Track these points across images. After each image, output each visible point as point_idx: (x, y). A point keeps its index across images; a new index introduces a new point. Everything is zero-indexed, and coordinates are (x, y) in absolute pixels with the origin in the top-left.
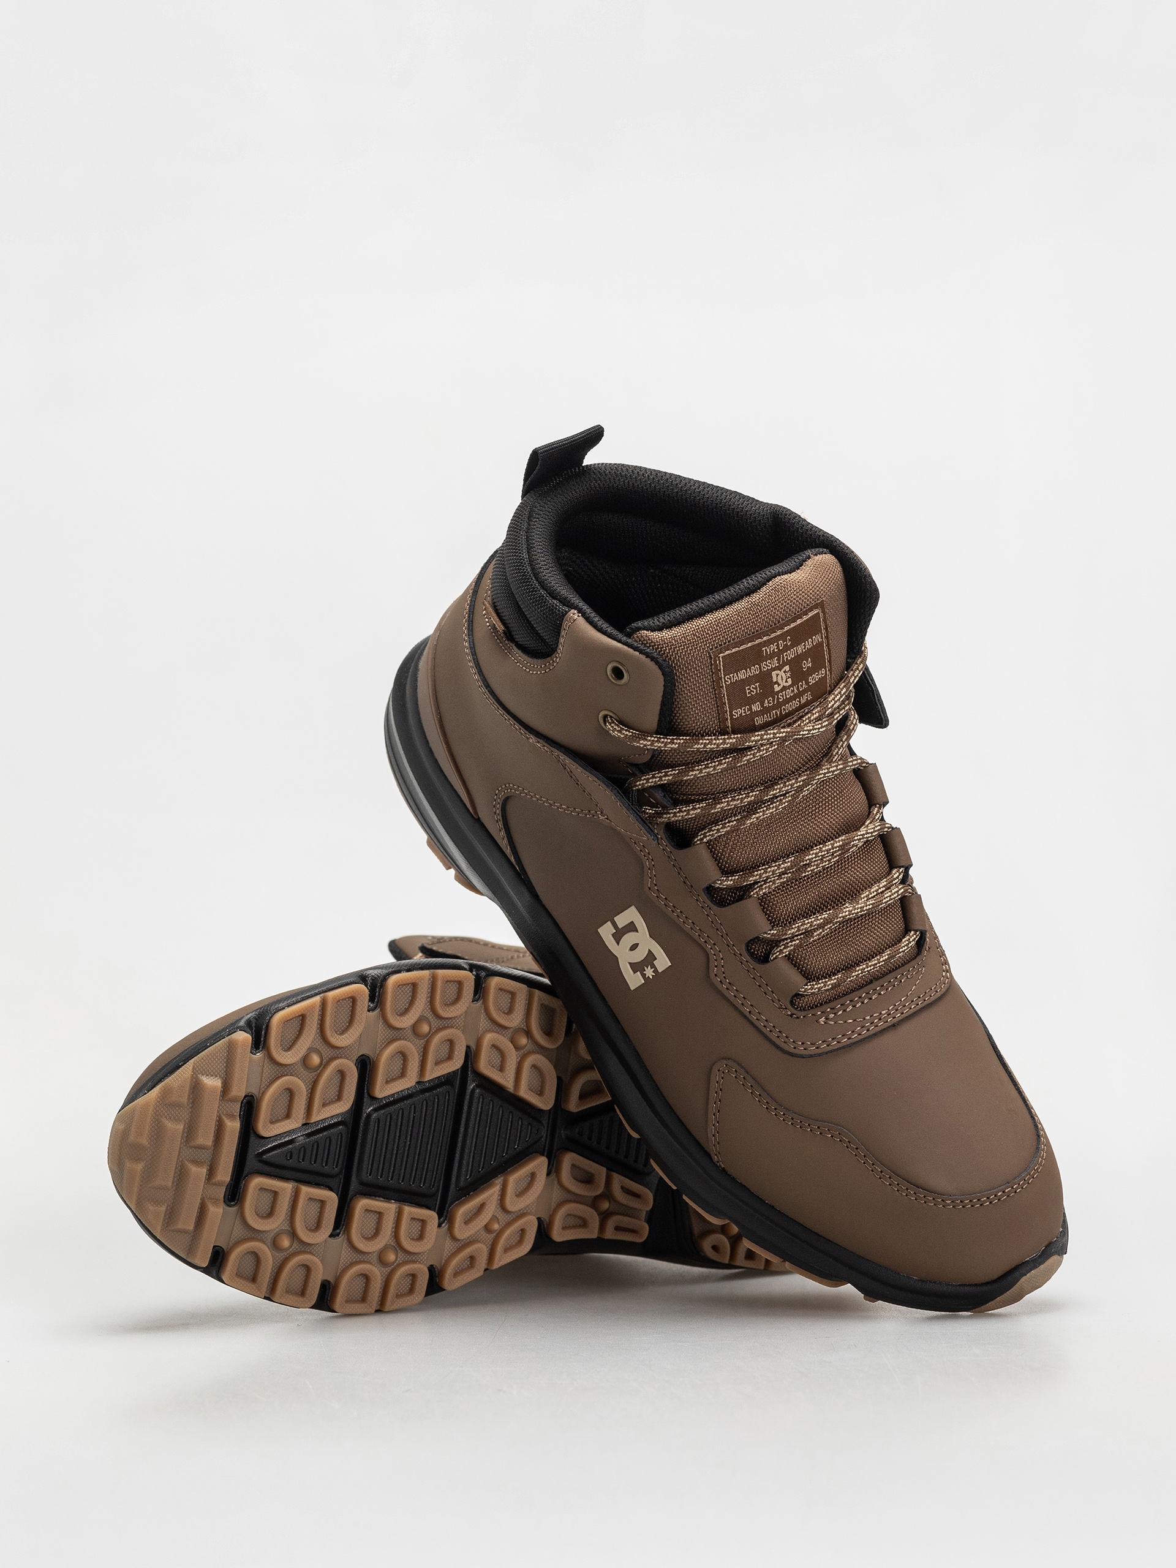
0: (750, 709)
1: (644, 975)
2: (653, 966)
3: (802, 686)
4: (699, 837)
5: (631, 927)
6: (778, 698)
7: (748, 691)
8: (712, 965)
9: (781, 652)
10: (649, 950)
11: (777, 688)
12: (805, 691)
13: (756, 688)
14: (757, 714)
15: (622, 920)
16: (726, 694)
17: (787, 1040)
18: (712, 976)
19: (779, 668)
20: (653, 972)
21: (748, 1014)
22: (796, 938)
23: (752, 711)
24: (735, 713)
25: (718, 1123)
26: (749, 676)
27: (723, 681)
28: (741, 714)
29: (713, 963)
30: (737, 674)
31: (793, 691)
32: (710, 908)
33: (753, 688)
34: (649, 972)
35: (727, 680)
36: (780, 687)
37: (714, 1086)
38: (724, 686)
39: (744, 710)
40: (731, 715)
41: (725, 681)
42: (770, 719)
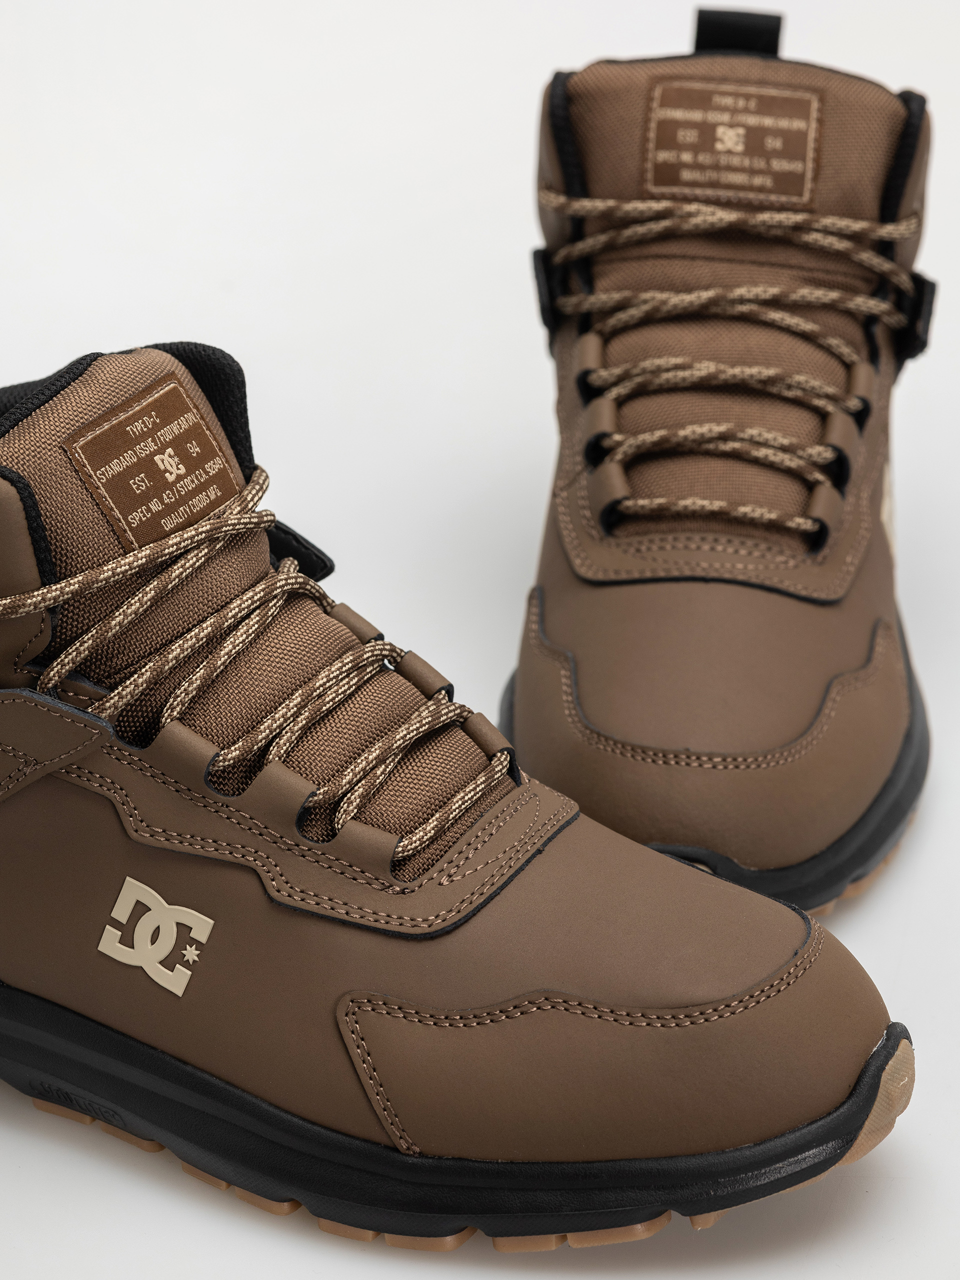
0: (149, 510)
1: (186, 965)
2: (194, 942)
4: (166, 715)
5: (140, 909)
7: (134, 487)
8: (267, 882)
10: (178, 924)
11: (170, 478)
13: (143, 481)
14: (160, 515)
15: (121, 911)
16: (107, 496)
17: (414, 923)
18: (275, 894)
20: (196, 949)
21: (346, 917)
22: (356, 788)
23: (152, 513)
24: (132, 519)
25: (381, 1086)
26: (127, 466)
27: (96, 479)
28: (140, 519)
29: (266, 877)
30: (110, 467)
32: (227, 806)
33: (138, 480)
34: (191, 953)
35: (101, 476)
36: (174, 476)
37: (351, 1039)
38: (101, 485)
39: (142, 512)
40: (129, 524)
41: (99, 479)
42: (181, 520)
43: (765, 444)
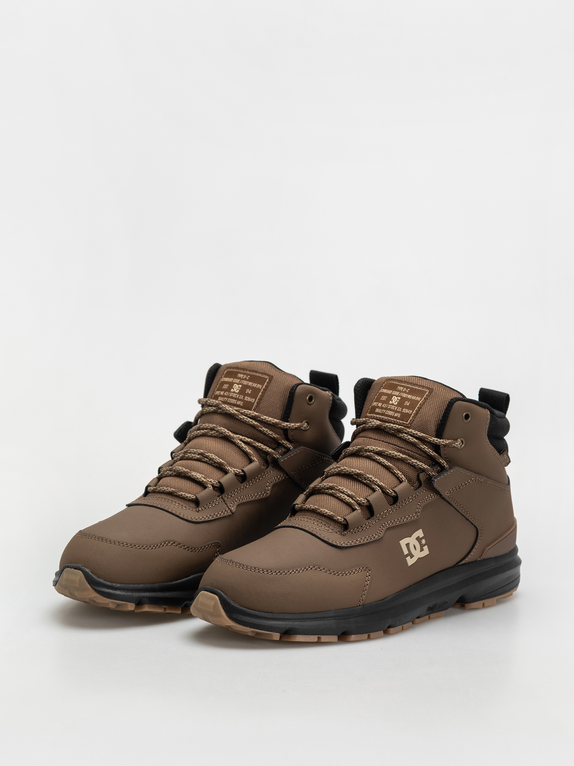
3: (241, 397)
6: (230, 394)
9: (243, 379)
11: (232, 390)
12: (240, 400)
19: (238, 384)
31: (236, 396)
36: (233, 391)
43: (343, 493)
